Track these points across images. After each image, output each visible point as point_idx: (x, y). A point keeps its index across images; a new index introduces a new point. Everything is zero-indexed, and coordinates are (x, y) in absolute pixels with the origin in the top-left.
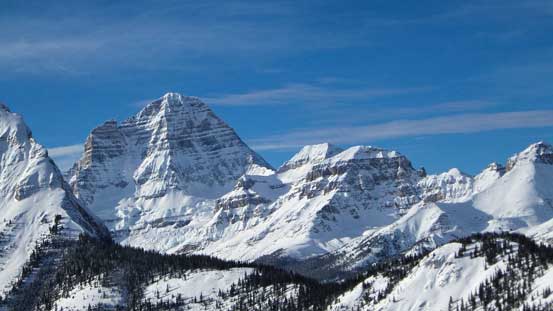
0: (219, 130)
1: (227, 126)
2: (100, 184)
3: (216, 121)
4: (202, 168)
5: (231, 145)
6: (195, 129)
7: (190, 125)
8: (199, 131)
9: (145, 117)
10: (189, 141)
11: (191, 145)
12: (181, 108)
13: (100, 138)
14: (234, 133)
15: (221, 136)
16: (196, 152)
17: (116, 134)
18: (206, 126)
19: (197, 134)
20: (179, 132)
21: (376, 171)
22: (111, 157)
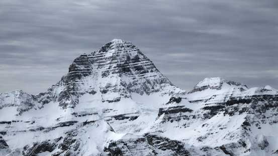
0: (145, 62)
1: (149, 60)
2: (81, 92)
3: (143, 57)
4: (136, 84)
5: (152, 71)
6: (130, 61)
7: (128, 58)
8: (133, 62)
9: (102, 52)
10: (128, 68)
11: (130, 71)
12: (123, 48)
13: (79, 64)
14: (153, 64)
15: (146, 66)
16: (132, 75)
17: (87, 63)
18: (137, 59)
19: (132, 64)
20: (123, 63)
21: (266, 102)
22: (85, 76)
